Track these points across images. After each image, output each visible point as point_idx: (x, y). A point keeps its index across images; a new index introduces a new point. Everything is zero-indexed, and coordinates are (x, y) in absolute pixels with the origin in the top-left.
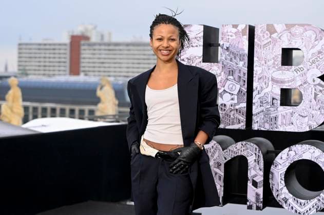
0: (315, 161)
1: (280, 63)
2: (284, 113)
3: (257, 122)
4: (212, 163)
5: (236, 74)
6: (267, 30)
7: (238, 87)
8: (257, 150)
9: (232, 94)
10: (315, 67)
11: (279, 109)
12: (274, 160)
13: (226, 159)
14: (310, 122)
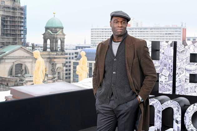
1: (189, 61)
2: (191, 86)
3: (178, 90)
4: (156, 111)
5: (168, 66)
6: (183, 44)
7: (169, 73)
8: (178, 105)
9: (166, 76)
11: (189, 84)
12: (187, 109)
13: (163, 109)
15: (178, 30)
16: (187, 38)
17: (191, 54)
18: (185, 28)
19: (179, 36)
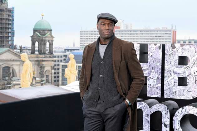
0: (195, 115)
1: (178, 64)
2: (180, 89)
3: (167, 94)
4: (144, 114)
5: (156, 69)
6: (171, 47)
7: (157, 76)
8: (167, 108)
9: (154, 79)
10: (195, 66)
11: (177, 88)
12: (175, 113)
13: (151, 112)
14: (193, 95)
15: (168, 32)
16: (177, 40)
17: (179, 57)
18: (175, 30)
19: (169, 39)
